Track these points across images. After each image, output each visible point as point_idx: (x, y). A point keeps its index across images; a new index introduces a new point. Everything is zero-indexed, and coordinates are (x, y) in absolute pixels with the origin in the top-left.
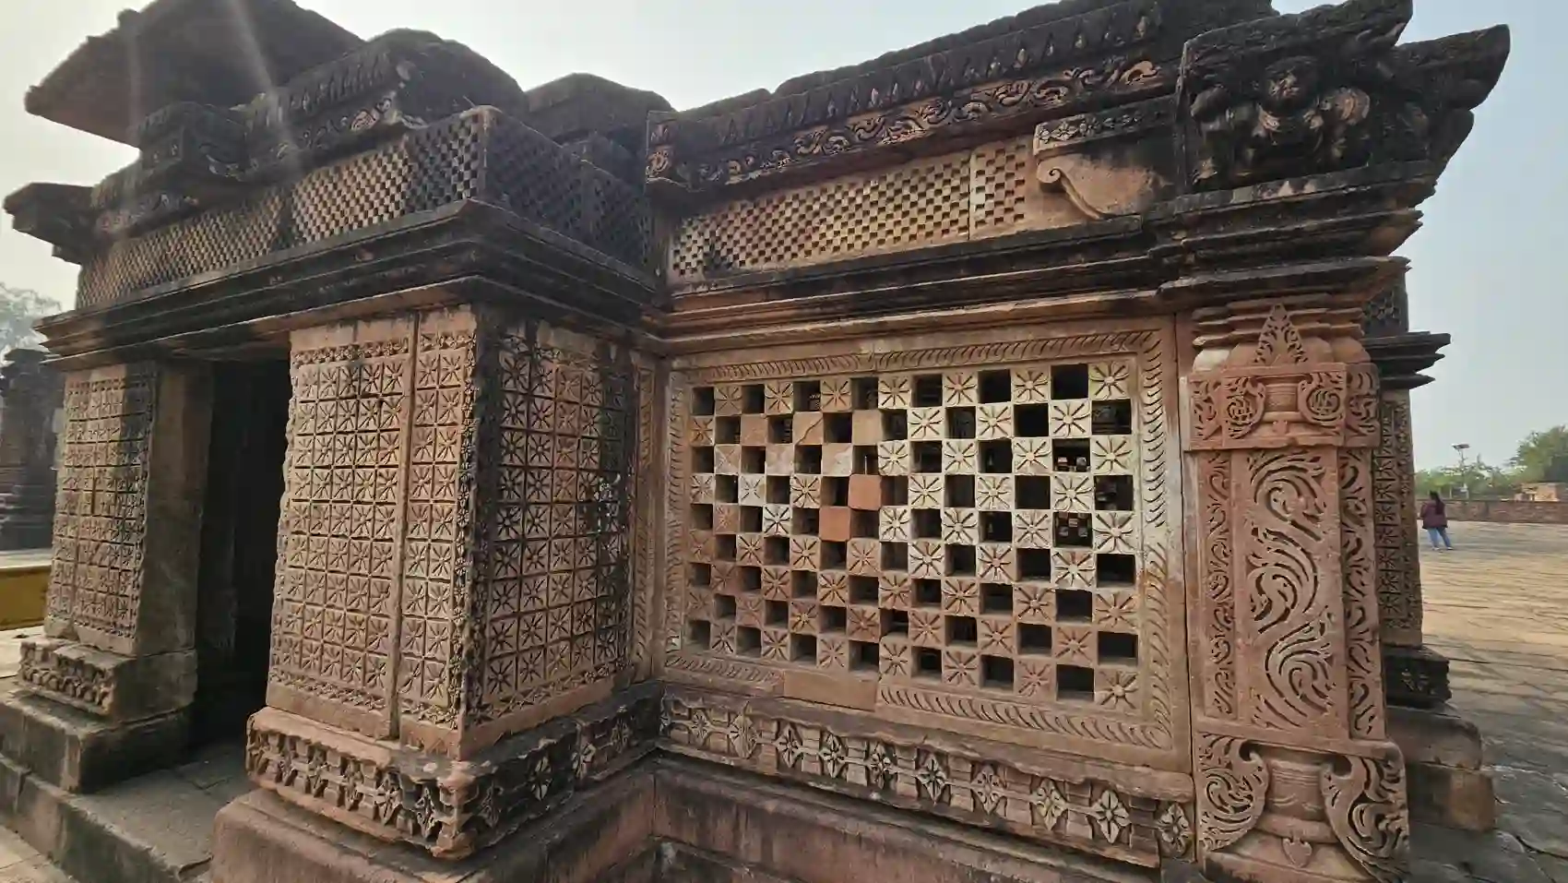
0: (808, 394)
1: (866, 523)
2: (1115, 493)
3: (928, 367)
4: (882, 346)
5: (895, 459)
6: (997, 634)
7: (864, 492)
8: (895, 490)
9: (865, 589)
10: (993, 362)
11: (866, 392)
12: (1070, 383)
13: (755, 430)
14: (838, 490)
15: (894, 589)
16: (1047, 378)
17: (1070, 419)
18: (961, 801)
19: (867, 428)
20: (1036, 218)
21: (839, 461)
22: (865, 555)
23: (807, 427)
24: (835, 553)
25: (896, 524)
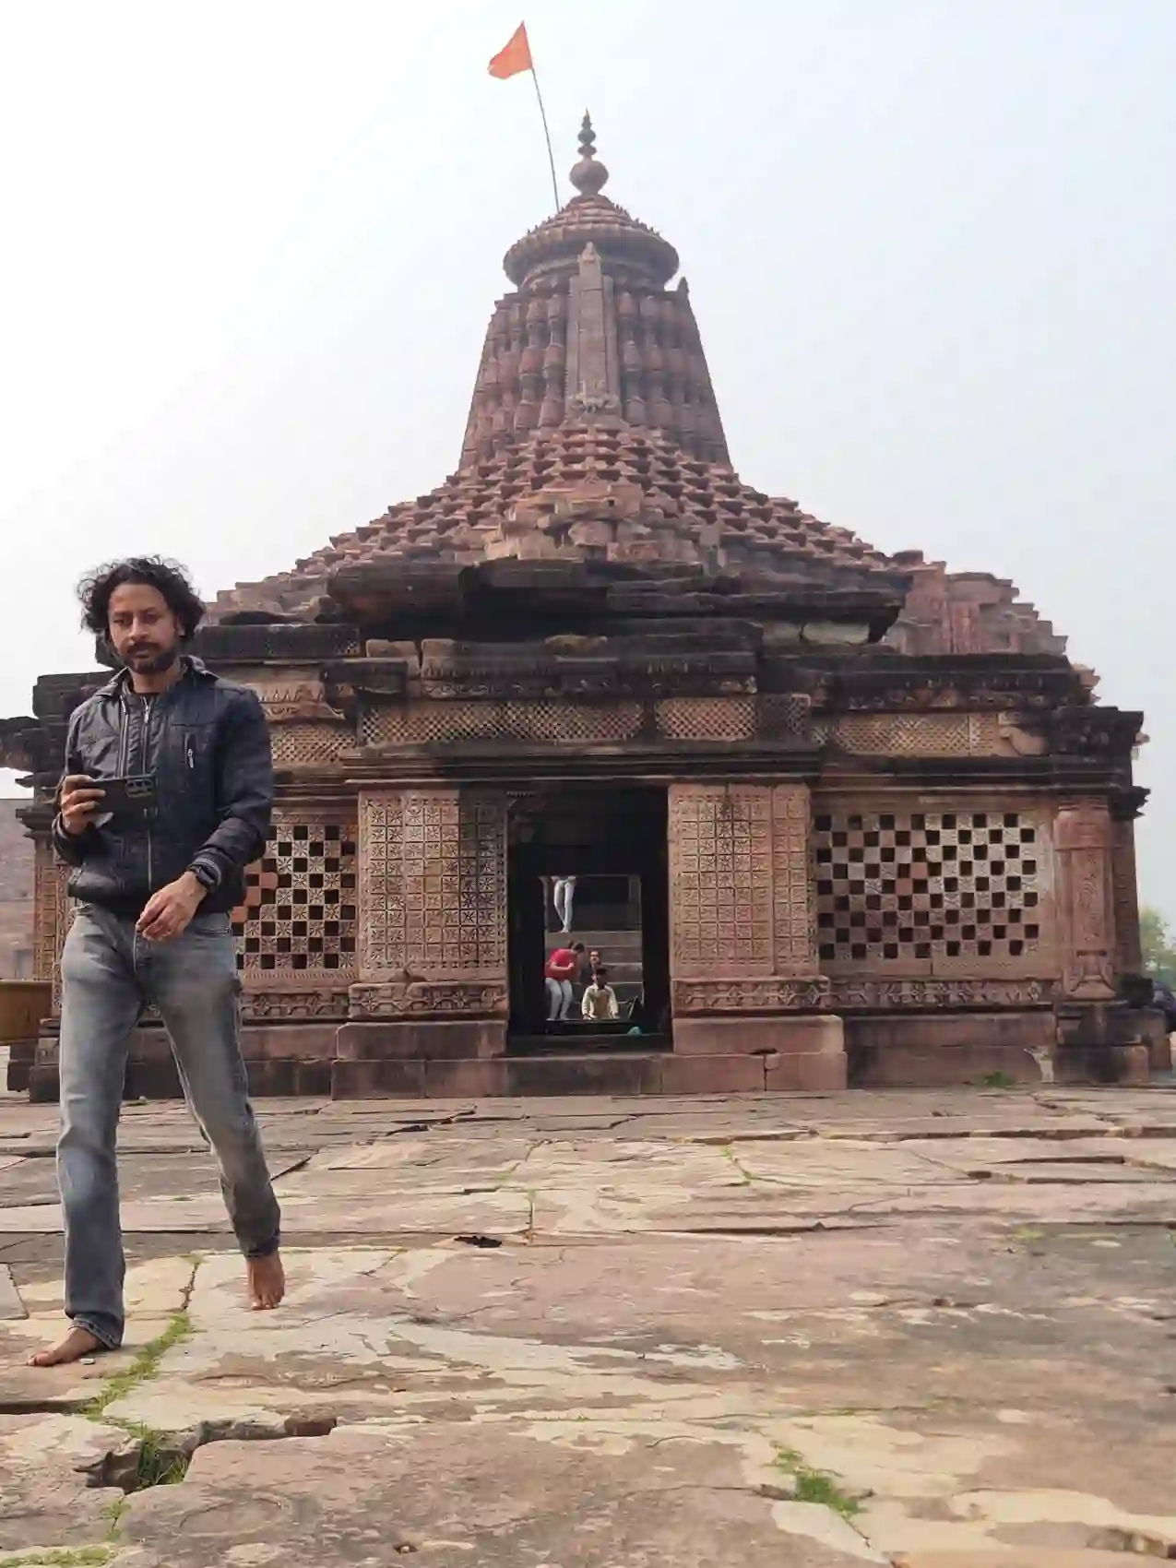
0: (887, 822)
1: (920, 886)
2: (1029, 867)
3: (949, 811)
4: (930, 800)
5: (934, 854)
6: (984, 932)
7: (920, 871)
8: (935, 869)
9: (922, 917)
10: (979, 810)
11: (918, 822)
12: (1011, 821)
13: (856, 839)
14: (904, 870)
15: (936, 917)
16: (1002, 819)
17: (1012, 836)
18: (979, 999)
19: (919, 840)
20: (999, 750)
21: (905, 856)
22: (921, 902)
23: (887, 838)
24: (905, 903)
25: (936, 885)
